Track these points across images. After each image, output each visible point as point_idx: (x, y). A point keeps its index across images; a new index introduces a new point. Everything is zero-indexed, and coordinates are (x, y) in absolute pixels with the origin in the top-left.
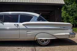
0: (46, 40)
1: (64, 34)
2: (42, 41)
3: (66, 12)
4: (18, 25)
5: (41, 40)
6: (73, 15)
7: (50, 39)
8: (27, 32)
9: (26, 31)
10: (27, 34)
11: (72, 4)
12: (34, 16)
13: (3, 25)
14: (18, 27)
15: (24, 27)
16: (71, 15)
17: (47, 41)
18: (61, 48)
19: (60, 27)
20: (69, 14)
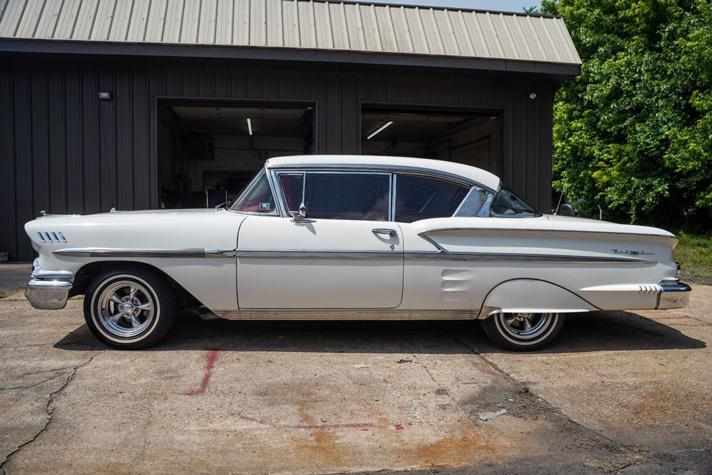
0: (536, 318)
1: (635, 287)
2: (512, 326)
3: (570, 112)
4: (393, 234)
5: (508, 316)
6: (621, 138)
7: (560, 314)
8: (444, 273)
9: (441, 268)
10: (446, 283)
11: (616, 50)
12: (473, 183)
13: (313, 231)
14: (398, 248)
15: (427, 247)
16: (605, 136)
17: (543, 325)
18: (619, 359)
19: (616, 251)
20: (592, 125)
